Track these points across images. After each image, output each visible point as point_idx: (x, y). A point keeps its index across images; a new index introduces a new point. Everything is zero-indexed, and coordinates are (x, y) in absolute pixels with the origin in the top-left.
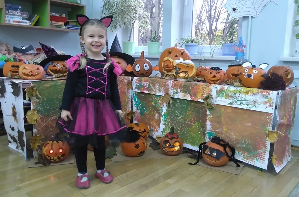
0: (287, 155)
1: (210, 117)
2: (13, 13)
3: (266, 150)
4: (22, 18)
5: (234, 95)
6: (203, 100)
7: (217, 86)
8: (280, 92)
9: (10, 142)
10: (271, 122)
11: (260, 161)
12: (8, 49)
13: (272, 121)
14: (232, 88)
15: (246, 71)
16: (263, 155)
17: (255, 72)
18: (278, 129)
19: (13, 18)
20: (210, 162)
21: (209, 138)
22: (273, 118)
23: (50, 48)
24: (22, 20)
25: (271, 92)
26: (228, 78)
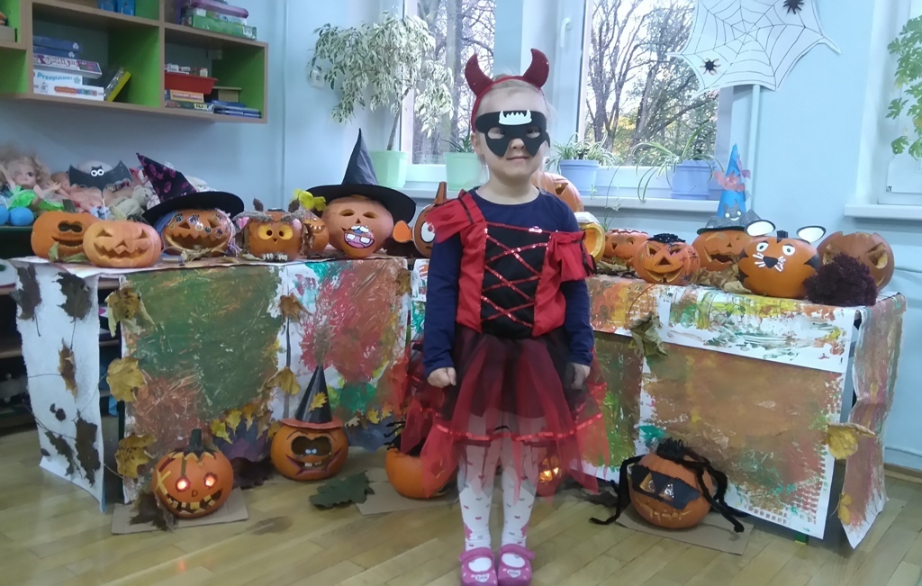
0: (874, 496)
1: (652, 380)
2: (54, 65)
3: (821, 480)
4: (81, 77)
5: (725, 319)
6: (632, 329)
7: (673, 289)
8: (862, 312)
9: (46, 453)
10: (837, 399)
11: (802, 514)
12: (36, 170)
13: (840, 396)
14: (719, 298)
15: (762, 247)
16: (813, 494)
17: (789, 250)
18: (855, 420)
19: (54, 78)
20: (654, 515)
21: (648, 444)
22: (842, 386)
23: (169, 171)
24: (80, 86)
25: (837, 310)
26: (702, 266)
